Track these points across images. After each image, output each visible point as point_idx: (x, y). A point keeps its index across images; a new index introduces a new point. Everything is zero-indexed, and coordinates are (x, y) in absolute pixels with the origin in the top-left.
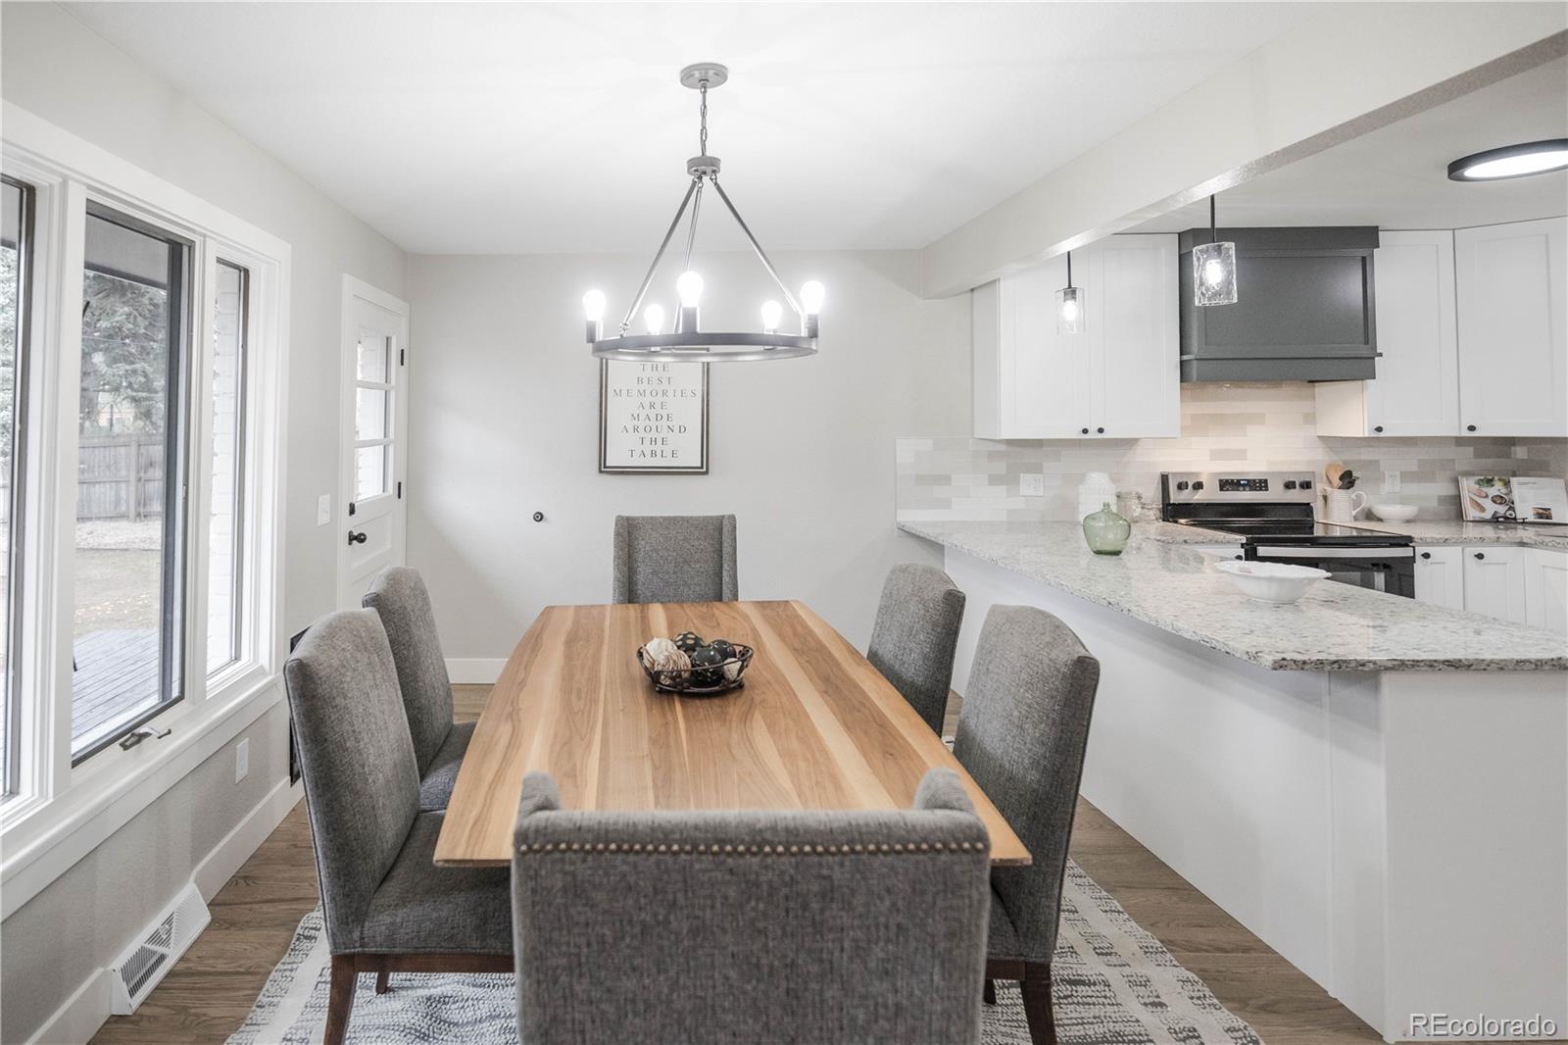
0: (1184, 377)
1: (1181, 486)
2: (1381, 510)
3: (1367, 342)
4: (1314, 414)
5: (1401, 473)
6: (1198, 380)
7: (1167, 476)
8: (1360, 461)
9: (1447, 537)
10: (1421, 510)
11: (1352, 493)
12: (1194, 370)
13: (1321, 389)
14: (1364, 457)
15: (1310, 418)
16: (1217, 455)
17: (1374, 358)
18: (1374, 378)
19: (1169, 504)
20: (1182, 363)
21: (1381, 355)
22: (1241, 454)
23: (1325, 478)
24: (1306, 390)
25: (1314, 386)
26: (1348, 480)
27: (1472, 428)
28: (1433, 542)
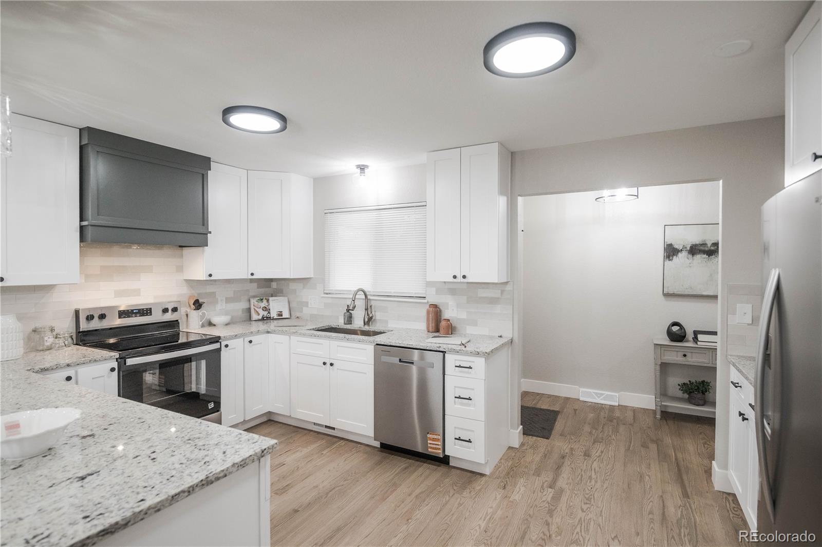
0: (82, 238)
1: (90, 318)
2: (215, 320)
3: (203, 225)
4: (182, 266)
5: (226, 298)
6: (92, 241)
7: (78, 311)
8: (206, 293)
9: (236, 334)
10: (232, 319)
11: (200, 312)
12: (89, 233)
13: (186, 251)
14: (208, 291)
15: (180, 269)
16: (119, 294)
17: (207, 234)
18: (207, 246)
19: (79, 332)
20: (82, 228)
21: (210, 233)
22: (137, 292)
23: (187, 304)
24: (178, 251)
25: (182, 250)
26: (198, 305)
27: (252, 274)
28: (230, 338)
